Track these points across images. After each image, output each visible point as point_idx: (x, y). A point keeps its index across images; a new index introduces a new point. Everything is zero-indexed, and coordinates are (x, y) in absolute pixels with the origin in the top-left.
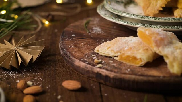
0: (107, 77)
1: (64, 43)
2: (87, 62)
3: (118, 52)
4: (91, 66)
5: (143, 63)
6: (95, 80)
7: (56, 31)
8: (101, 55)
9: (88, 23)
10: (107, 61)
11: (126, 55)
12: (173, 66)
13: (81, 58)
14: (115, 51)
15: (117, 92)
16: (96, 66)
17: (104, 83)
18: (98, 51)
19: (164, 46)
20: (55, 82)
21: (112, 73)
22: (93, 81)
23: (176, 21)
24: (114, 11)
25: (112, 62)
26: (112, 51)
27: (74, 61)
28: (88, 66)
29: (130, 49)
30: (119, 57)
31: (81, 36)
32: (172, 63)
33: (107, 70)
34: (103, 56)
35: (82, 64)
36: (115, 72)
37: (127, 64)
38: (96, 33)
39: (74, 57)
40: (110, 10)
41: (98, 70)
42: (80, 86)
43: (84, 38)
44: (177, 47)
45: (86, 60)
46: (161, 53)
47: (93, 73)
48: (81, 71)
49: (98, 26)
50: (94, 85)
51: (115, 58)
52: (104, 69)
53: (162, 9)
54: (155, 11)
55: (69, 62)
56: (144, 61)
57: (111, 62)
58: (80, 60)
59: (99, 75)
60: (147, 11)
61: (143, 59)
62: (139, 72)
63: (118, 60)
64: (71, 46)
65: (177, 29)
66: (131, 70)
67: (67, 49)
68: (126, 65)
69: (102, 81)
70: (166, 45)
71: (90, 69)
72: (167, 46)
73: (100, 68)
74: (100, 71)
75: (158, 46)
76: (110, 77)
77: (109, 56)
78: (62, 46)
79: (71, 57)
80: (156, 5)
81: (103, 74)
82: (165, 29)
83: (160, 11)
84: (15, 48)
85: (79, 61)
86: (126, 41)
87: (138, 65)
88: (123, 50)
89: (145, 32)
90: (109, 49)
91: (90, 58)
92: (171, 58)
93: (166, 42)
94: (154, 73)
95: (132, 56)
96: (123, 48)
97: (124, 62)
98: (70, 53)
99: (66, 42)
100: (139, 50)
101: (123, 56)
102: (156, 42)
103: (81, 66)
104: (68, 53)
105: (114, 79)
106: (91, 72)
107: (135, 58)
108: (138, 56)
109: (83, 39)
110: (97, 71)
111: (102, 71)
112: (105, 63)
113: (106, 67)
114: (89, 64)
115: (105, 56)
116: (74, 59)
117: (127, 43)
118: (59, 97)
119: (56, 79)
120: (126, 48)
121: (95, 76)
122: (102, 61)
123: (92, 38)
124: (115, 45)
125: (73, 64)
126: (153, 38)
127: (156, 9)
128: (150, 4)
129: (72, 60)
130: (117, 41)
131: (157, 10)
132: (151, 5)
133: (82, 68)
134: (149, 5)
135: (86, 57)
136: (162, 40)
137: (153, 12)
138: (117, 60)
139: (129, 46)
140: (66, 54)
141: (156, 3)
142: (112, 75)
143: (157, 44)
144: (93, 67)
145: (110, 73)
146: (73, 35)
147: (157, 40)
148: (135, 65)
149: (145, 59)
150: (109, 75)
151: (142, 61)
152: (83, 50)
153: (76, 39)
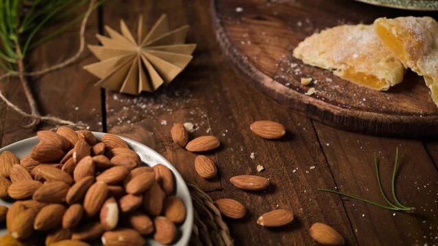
0: (327, 112)
1: (229, 33)
2: (288, 84)
3: (341, 63)
4: (296, 93)
5: (387, 87)
6: (303, 114)
8: (308, 66)
10: (322, 79)
11: (357, 71)
13: (274, 72)
14: (336, 60)
16: (307, 92)
17: (320, 121)
18: (301, 56)
19: (424, 57)
20: (233, 120)
21: (338, 107)
22: (300, 115)
25: (330, 80)
26: (328, 59)
27: (263, 79)
28: (291, 91)
29: (363, 58)
30: (342, 72)
31: (255, 12)
33: (326, 100)
34: (312, 67)
35: (279, 87)
36: (341, 106)
37: (357, 85)
39: (260, 71)
41: (311, 99)
42: (283, 132)
43: (262, 16)
45: (283, 77)
46: (420, 72)
47: (301, 103)
48: (276, 97)
50: (302, 124)
51: (336, 73)
52: (320, 98)
55: (249, 78)
56: (391, 84)
57: (329, 82)
58: (273, 79)
59: (311, 108)
61: (389, 82)
62: (382, 103)
63: (341, 77)
66: (368, 100)
67: (240, 50)
68: (356, 88)
69: (316, 117)
70: (426, 54)
71: (296, 97)
72: (428, 57)
73: (313, 95)
74: (314, 102)
75: (414, 58)
76: (332, 114)
77: (324, 68)
78: (227, 40)
79: (253, 68)
81: (321, 107)
84: (138, 49)
85: (271, 80)
86: (353, 41)
87: (380, 89)
88: (349, 59)
89: (391, 30)
90: (323, 55)
91: (289, 72)
93: (425, 48)
94: (407, 105)
95: (370, 74)
96: (349, 56)
97: (352, 81)
98: (249, 59)
99: (232, 29)
100: (378, 61)
101: (352, 72)
102: (411, 51)
103: (277, 91)
104: (246, 60)
105: (340, 117)
106: (297, 101)
107: (373, 78)
108: (380, 75)
109: (260, 18)
110: (310, 102)
111: (318, 103)
112: (320, 83)
113: (322, 93)
114: (291, 87)
115: (317, 68)
116: (260, 74)
117: (356, 45)
118: (252, 156)
119: (232, 114)
120: (355, 56)
121: (303, 109)
122: (313, 80)
123: (279, 17)
124: (334, 49)
125: (259, 82)
126: (405, 44)
129: (256, 75)
130: (336, 39)
133: (278, 94)
135: (282, 69)
136: (421, 44)
138: (339, 77)
139: (361, 52)
140: (241, 61)
142: (337, 110)
143: (412, 56)
144: (301, 95)
145: (334, 106)
146: (239, 10)
147: (412, 48)
148: (373, 88)
149: (392, 82)
150: (332, 110)
151: (386, 83)
152: (270, 52)
153: (249, 21)
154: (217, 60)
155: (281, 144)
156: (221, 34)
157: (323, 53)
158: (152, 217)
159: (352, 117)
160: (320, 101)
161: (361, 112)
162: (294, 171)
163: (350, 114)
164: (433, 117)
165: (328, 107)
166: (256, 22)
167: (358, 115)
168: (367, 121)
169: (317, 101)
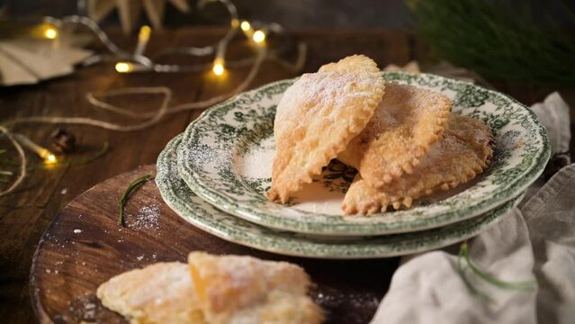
3: (138, 308)
13: (59, 310)
14: (133, 303)
19: (236, 310)
26: (127, 302)
29: (167, 304)
31: (95, 236)
38: (139, 226)
39: (44, 308)
45: (65, 318)
53: (310, 181)
54: (292, 184)
58: (51, 318)
64: (53, 271)
67: (39, 280)
72: (245, 311)
75: (217, 310)
77: (121, 313)
80: (303, 164)
83: (305, 185)
85: (49, 320)
86: (166, 281)
88: (150, 304)
90: (124, 297)
91: (77, 315)
93: (245, 299)
96: (152, 300)
98: (41, 291)
99: (49, 253)
100: (182, 311)
102: (214, 300)
104: (36, 292)
109: (95, 245)
116: (42, 311)
117: (167, 287)
120: (159, 301)
123: (118, 247)
124: (138, 289)
126: (209, 289)
127: (298, 176)
128: (290, 157)
129: (39, 313)
132: (293, 161)
134: (286, 160)
135: (72, 309)
139: (167, 297)
141: (304, 156)
146: (77, 231)
147: (218, 296)
152: (74, 286)
153: (78, 245)
157: (125, 293)
166: (86, 248)
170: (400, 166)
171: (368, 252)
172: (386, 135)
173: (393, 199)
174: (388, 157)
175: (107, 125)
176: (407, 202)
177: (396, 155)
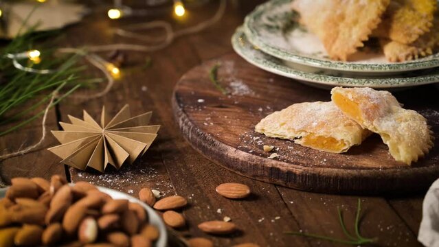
0: (289, 173)
1: (191, 118)
2: (251, 151)
4: (260, 158)
5: (347, 147)
6: (266, 180)
7: (144, 88)
8: (270, 138)
9: (215, 72)
10: (283, 147)
11: (317, 135)
12: (398, 151)
13: (237, 143)
14: (296, 129)
15: (309, 197)
16: (269, 156)
17: (284, 185)
18: (263, 130)
19: (380, 118)
20: (199, 187)
21: (300, 167)
22: (264, 182)
23: (392, 70)
24: (274, 52)
25: (292, 148)
26: (289, 129)
27: (226, 150)
28: (254, 157)
29: (322, 125)
30: (303, 139)
31: (216, 102)
32: (395, 145)
33: (288, 162)
34: (273, 138)
35: (242, 155)
36: (303, 165)
38: (239, 93)
39: (223, 143)
40: (265, 50)
41: (274, 162)
42: (248, 191)
43: (224, 105)
44: (401, 118)
45: (246, 147)
46: (376, 130)
47: (264, 168)
48: (240, 167)
49: (239, 78)
50: (265, 189)
51: (297, 141)
52: (283, 160)
53: (362, 45)
54: (349, 49)
55: (211, 152)
56: (349, 144)
57: (290, 149)
58: (237, 148)
59: (274, 171)
60: (334, 48)
61: (348, 141)
62: (342, 162)
63: (302, 145)
65: (395, 85)
66: (328, 160)
67: (203, 129)
68: (317, 152)
69: (280, 181)
70: (382, 116)
71: (259, 163)
72: (385, 118)
73: (276, 159)
74: (277, 164)
75: (370, 118)
76: (295, 174)
77: (285, 138)
78: (190, 123)
79: (217, 142)
80: (350, 36)
81: (284, 169)
82: (375, 85)
83: (359, 49)
84: (103, 131)
85: (234, 149)
86: (312, 112)
87: (340, 152)
88: (309, 127)
89: (347, 95)
90: (284, 126)
91: (252, 143)
92: (394, 138)
93: (381, 111)
94: (367, 162)
95: (329, 136)
96: (309, 124)
97: (313, 147)
98: (212, 135)
99: (194, 114)
100: (337, 126)
101: (312, 138)
102: (367, 112)
103: (240, 158)
104: (209, 137)
105: (302, 176)
106: (260, 166)
107: (333, 140)
108: (339, 137)
109: (222, 107)
110: (272, 165)
111: (280, 165)
112: (281, 150)
113: (284, 157)
114: (253, 153)
115: (277, 138)
116: (223, 145)
117: (315, 115)
118: (219, 211)
119: (197, 183)
120: (315, 124)
121: (267, 174)
122: (275, 148)
123: (239, 106)
124: (294, 119)
125: (223, 154)
126: (361, 106)
127: (351, 44)
128: (338, 33)
129: (220, 149)
130: (296, 112)
131: (354, 46)
132: (341, 36)
133: (242, 161)
134: (335, 36)
135: (245, 141)
136: (376, 107)
137: (346, 50)
138: (300, 145)
139: (320, 120)
140: (205, 139)
141: (349, 32)
142: (298, 170)
143: (369, 116)
144: (264, 159)
145: (295, 166)
146: (200, 101)
147: (368, 109)
148: (333, 152)
149: (350, 142)
150: (294, 170)
151: (345, 145)
152: (233, 130)
153: (210, 108)
154: (180, 145)
155: (246, 203)
156: (183, 120)
157: (284, 124)
158: (129, 234)
159: (314, 175)
160: (282, 163)
161: (322, 169)
162: (260, 221)
163: (312, 172)
164: (392, 170)
165: (290, 167)
166: (218, 109)
167: (320, 172)
168: (328, 178)
169: (279, 163)
170: (420, 28)
171: (430, 79)
172: (401, 11)
173: (420, 50)
174: (409, 24)
175: (137, 48)
176: (429, 51)
177: (414, 21)
